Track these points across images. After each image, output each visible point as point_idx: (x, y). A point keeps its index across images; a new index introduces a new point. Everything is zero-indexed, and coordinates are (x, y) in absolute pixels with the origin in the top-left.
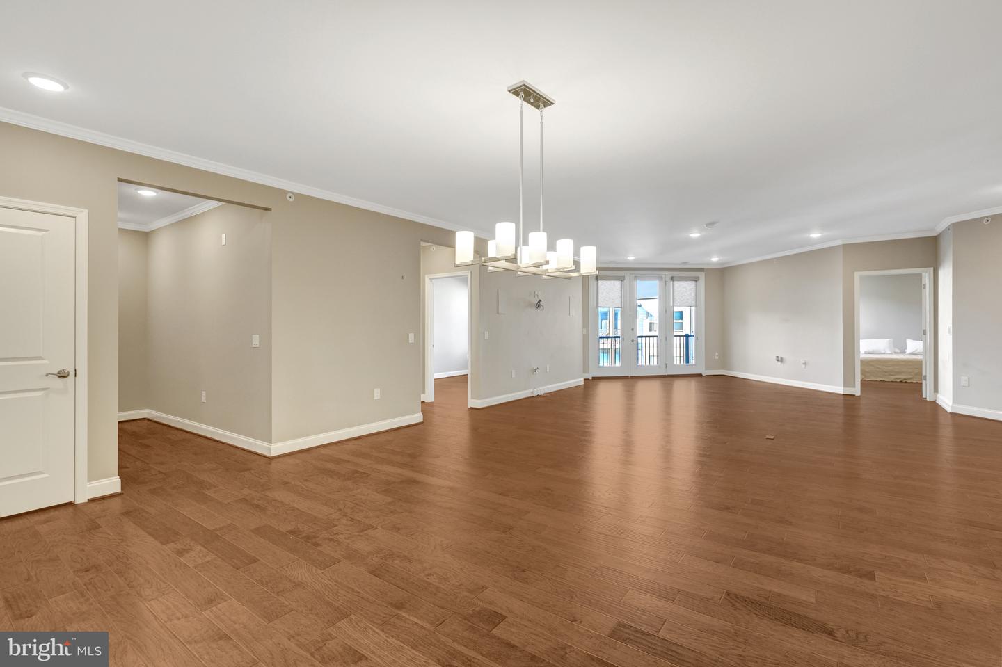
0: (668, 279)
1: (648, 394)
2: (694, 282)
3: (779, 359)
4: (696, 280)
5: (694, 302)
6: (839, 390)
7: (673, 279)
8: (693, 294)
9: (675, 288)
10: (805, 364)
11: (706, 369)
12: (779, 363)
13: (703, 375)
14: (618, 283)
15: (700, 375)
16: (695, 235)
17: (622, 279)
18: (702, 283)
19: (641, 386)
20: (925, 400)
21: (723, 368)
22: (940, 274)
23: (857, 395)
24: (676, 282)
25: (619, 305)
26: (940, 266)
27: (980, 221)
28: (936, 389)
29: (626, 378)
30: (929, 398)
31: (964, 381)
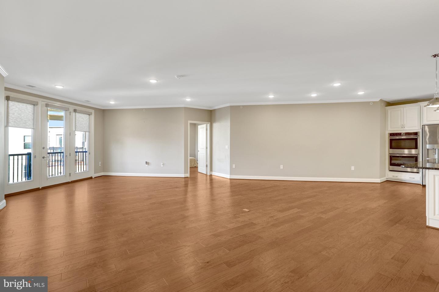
0: (71, 110)
2: (88, 116)
3: (147, 163)
4: (89, 114)
5: (88, 129)
7: (75, 111)
8: (88, 124)
9: (77, 118)
10: (163, 165)
11: (95, 173)
12: (147, 165)
13: (93, 177)
14: (30, 107)
15: (91, 178)
16: (153, 81)
17: (35, 104)
18: (93, 117)
20: (206, 175)
21: (104, 171)
22: (216, 125)
23: (189, 176)
24: (77, 114)
25: (32, 126)
26: (215, 121)
27: (239, 106)
28: (211, 170)
29: (38, 189)
30: (208, 174)
31: (234, 166)
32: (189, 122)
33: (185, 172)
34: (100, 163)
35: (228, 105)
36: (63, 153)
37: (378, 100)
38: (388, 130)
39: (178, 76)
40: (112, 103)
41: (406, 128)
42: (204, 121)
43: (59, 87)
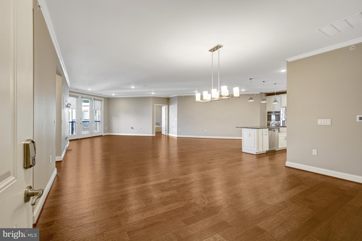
0: (93, 99)
1: (86, 145)
3: (132, 128)
4: (101, 101)
5: (100, 109)
6: (151, 135)
7: (94, 99)
8: (100, 106)
9: (95, 103)
10: (141, 129)
11: (104, 133)
12: (132, 129)
13: (103, 135)
14: (75, 99)
15: (102, 136)
16: (133, 87)
17: (77, 97)
18: (103, 102)
19: (84, 142)
20: (166, 135)
21: (108, 132)
22: (171, 107)
23: (155, 136)
24: (95, 101)
25: (76, 108)
26: (170, 105)
27: (182, 96)
28: (168, 133)
29: (78, 139)
30: (167, 135)
31: (179, 130)
32: (155, 105)
33: (153, 133)
34: (106, 128)
35: (176, 95)
36: (89, 122)
37: (259, 93)
38: (267, 110)
39: (143, 86)
40: (113, 95)
41: (275, 109)
42: (165, 104)
43: (89, 89)
